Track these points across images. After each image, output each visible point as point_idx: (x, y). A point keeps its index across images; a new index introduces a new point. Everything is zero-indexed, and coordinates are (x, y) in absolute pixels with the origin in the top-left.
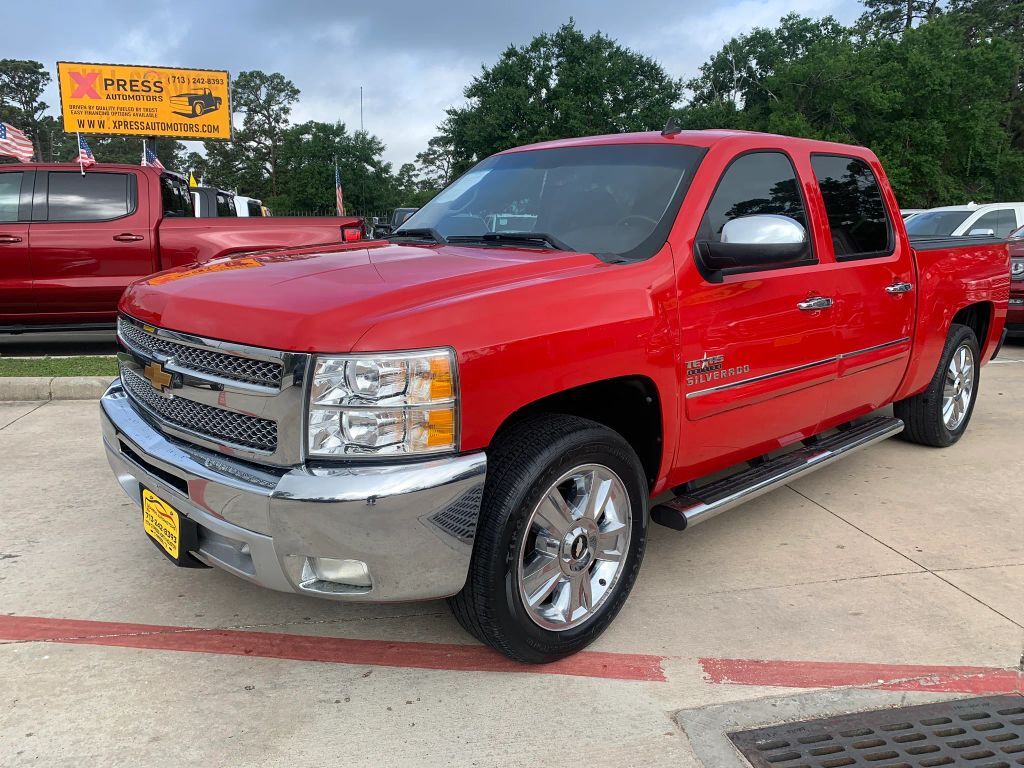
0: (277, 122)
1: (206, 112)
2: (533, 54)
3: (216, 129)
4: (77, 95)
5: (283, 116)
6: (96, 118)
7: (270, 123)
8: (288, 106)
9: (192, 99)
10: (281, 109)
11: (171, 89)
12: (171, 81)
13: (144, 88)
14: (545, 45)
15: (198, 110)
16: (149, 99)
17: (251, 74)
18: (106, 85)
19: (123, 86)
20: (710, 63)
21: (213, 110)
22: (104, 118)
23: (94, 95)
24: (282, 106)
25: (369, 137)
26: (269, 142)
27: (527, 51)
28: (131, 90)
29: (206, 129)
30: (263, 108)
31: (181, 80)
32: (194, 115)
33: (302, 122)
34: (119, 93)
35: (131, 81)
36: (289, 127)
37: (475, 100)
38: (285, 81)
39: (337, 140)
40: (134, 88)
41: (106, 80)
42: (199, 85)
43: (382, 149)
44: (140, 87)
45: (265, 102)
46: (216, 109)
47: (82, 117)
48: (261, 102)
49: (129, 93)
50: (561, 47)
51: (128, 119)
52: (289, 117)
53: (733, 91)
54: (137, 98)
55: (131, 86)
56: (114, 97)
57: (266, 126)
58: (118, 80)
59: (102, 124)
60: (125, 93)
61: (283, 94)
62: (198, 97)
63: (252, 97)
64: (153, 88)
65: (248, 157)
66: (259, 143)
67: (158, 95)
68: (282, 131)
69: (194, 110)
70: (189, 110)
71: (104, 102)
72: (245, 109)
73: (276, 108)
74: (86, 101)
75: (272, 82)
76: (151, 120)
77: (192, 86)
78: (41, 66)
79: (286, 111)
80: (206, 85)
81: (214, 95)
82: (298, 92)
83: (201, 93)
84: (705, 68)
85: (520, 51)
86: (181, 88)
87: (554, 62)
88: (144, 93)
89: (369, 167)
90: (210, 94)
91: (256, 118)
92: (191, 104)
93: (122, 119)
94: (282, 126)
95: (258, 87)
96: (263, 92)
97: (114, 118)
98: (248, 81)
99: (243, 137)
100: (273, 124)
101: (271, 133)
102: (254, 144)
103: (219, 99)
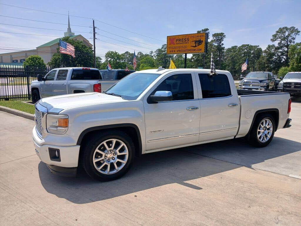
0: (291, 43)
1: (199, 45)
3: (201, 50)
4: (170, 44)
5: (293, 40)
6: (174, 50)
7: (287, 43)
8: (294, 37)
9: (196, 42)
10: (292, 38)
11: (191, 40)
12: (191, 37)
13: (185, 40)
15: (197, 44)
17: (283, 28)
18: (177, 41)
21: (200, 44)
22: (175, 49)
23: (174, 44)
24: (292, 37)
26: (286, 49)
28: (182, 41)
29: (198, 50)
30: (286, 38)
31: (194, 37)
32: (196, 46)
35: (182, 39)
36: (294, 44)
38: (295, 29)
41: (176, 39)
42: (198, 38)
45: (287, 36)
47: (171, 50)
49: (182, 42)
51: (180, 49)
52: (295, 41)
56: (178, 44)
58: (179, 39)
60: (180, 42)
61: (294, 33)
62: (197, 41)
63: (283, 35)
64: (187, 40)
65: (278, 55)
67: (187, 42)
69: (196, 45)
70: (194, 45)
71: (176, 45)
72: (280, 39)
74: (172, 45)
75: (290, 30)
76: (185, 49)
77: (196, 38)
78: (224, 34)
79: (294, 39)
80: (200, 38)
81: (201, 40)
82: (299, 32)
83: (198, 40)
86: (193, 39)
88: (184, 42)
90: (200, 40)
91: (283, 42)
92: (195, 43)
93: (179, 49)
95: (285, 32)
96: (287, 34)
97: (177, 49)
98: (281, 31)
99: (277, 48)
100: (289, 43)
101: (287, 46)
102: (281, 50)
103: (202, 41)
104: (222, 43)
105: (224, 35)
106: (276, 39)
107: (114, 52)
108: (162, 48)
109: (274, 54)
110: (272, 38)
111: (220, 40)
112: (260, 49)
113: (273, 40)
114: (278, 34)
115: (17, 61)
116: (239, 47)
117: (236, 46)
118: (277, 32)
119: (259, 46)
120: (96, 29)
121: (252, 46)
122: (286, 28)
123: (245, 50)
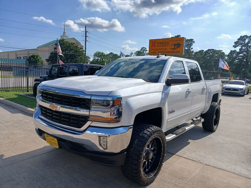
1: (177, 48)
3: (179, 52)
6: (155, 51)
11: (170, 43)
12: (171, 41)
15: (176, 47)
16: (166, 46)
18: (158, 44)
19: (161, 44)
23: (155, 46)
28: (162, 44)
31: (173, 41)
32: (175, 49)
42: (177, 42)
44: (164, 43)
46: (180, 47)
49: (162, 45)
51: (161, 51)
56: (159, 46)
67: (167, 45)
70: (173, 48)
71: (157, 48)
72: (241, 46)
74: (154, 48)
75: (250, 38)
80: (178, 41)
83: (177, 43)
86: (173, 43)
88: (165, 45)
92: (174, 46)
95: (245, 40)
97: (158, 51)
98: (242, 38)
99: (239, 53)
102: (242, 55)
103: (181, 44)
104: (191, 47)
105: (193, 41)
106: (238, 45)
107: (101, 53)
108: (140, 51)
109: (235, 58)
110: (234, 44)
111: (190, 45)
112: (223, 53)
113: (235, 47)
114: (240, 41)
115: (21, 58)
116: (206, 51)
117: (203, 50)
118: (239, 39)
119: (222, 51)
120: (87, 33)
121: (216, 51)
122: (246, 36)
123: (211, 54)
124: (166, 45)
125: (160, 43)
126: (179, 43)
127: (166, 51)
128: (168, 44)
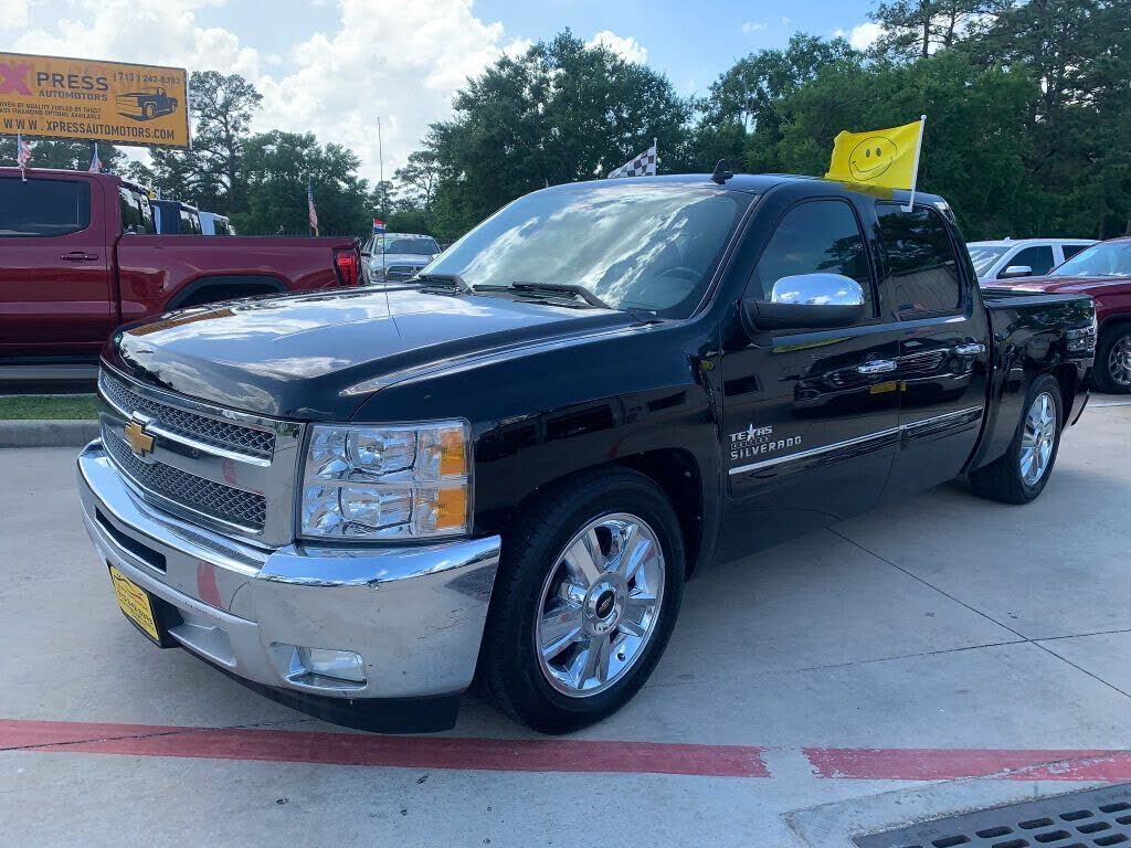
1: (158, 115)
2: (530, 65)
3: (171, 135)
4: (4, 90)
5: (243, 124)
6: (27, 117)
7: (227, 131)
8: (249, 112)
9: (143, 100)
10: (240, 116)
11: (117, 87)
12: (118, 77)
13: (85, 85)
14: (542, 54)
15: (150, 112)
16: (91, 97)
17: (206, 74)
18: (39, 80)
19: (60, 82)
20: (720, 82)
21: (167, 113)
22: (37, 117)
23: (25, 91)
24: (242, 112)
25: (343, 151)
26: (226, 153)
27: (523, 61)
28: (70, 87)
29: (158, 134)
30: (219, 113)
31: (129, 77)
32: (144, 117)
33: (265, 131)
34: (54, 89)
35: (69, 76)
36: (250, 136)
37: (464, 112)
38: (245, 84)
39: (305, 152)
40: (73, 84)
41: (39, 74)
42: (152, 84)
43: (356, 165)
44: (81, 84)
45: (222, 106)
46: (171, 112)
48: (217, 107)
49: (70, 91)
50: (560, 57)
51: (65, 120)
52: (250, 125)
53: (744, 113)
54: (77, 96)
55: (70, 82)
56: (49, 94)
57: (223, 134)
58: (54, 75)
59: (33, 125)
60: (62, 89)
61: (243, 98)
62: (151, 98)
63: (207, 100)
64: (96, 86)
65: (202, 170)
66: (215, 153)
67: (101, 93)
68: (241, 140)
69: (144, 112)
70: (138, 112)
71: (36, 100)
73: (235, 114)
74: (14, 97)
75: (230, 84)
76: (92, 122)
77: (142, 84)
79: (247, 117)
80: (159, 84)
81: (168, 95)
83: (153, 92)
84: (715, 87)
85: (514, 60)
86: (130, 87)
87: (552, 74)
88: (85, 91)
89: (342, 184)
90: (164, 94)
91: (212, 125)
92: (140, 105)
93: (57, 119)
94: (242, 135)
96: (220, 96)
97: (50, 118)
98: (202, 83)
100: (231, 132)
101: (228, 142)
102: (208, 154)
103: (174, 100)
124: (91, 92)
125: (55, 80)
126: (161, 92)
127: (98, 122)
128: (101, 87)
